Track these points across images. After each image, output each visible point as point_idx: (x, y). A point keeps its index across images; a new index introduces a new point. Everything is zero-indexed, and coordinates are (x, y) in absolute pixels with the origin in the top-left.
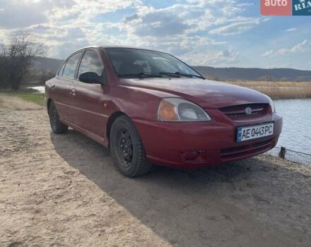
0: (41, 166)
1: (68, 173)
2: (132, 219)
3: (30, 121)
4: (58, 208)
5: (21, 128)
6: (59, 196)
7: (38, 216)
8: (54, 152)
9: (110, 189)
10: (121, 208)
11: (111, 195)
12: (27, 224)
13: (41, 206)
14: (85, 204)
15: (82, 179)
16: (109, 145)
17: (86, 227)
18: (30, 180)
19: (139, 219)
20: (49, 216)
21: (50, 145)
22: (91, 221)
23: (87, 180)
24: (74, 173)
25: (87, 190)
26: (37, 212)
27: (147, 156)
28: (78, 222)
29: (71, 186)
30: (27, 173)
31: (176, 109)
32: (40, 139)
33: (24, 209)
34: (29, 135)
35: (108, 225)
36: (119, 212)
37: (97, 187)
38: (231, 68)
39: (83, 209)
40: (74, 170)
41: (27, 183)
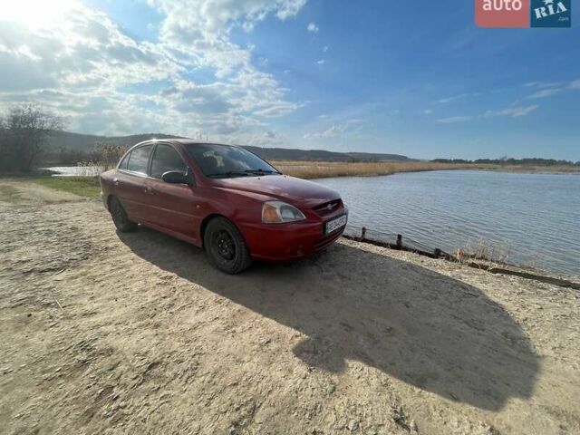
0: (129, 274)
1: (165, 278)
2: (254, 314)
3: (79, 218)
4: (176, 317)
5: (74, 229)
6: (171, 305)
7: (160, 330)
8: (133, 255)
9: (219, 289)
10: (238, 307)
11: (223, 295)
12: (154, 341)
13: (157, 320)
14: (203, 308)
15: (185, 283)
16: (203, 245)
17: (217, 331)
18: (126, 292)
19: (260, 313)
20: (173, 328)
21: (124, 247)
22: (218, 324)
23: (190, 283)
24: (171, 277)
25: (196, 294)
26: (157, 326)
27: (252, 254)
28: (206, 328)
29: (177, 293)
30: (117, 285)
31: (278, 211)
32: (107, 241)
33: (140, 326)
34: (90, 237)
35: (234, 325)
36: (239, 311)
37: (205, 289)
38: (276, 149)
39: (204, 314)
40: (170, 274)
41: (126, 297)
